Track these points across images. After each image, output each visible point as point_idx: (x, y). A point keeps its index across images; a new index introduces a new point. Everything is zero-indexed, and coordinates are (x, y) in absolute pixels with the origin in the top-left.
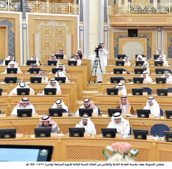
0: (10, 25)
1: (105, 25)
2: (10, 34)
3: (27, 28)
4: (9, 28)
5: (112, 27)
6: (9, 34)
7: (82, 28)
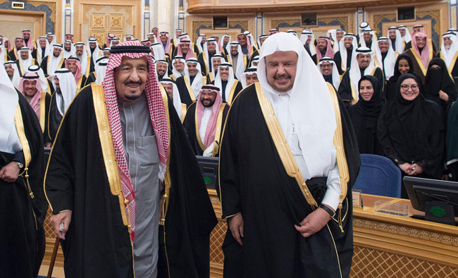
0: (49, 12)
1: (181, 11)
2: (49, 24)
3: (72, 16)
4: (47, 15)
5: (190, 13)
6: (47, 24)
7: (147, 16)
